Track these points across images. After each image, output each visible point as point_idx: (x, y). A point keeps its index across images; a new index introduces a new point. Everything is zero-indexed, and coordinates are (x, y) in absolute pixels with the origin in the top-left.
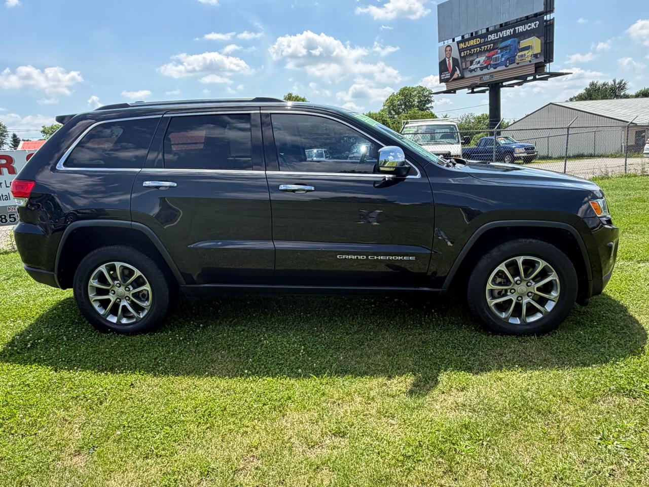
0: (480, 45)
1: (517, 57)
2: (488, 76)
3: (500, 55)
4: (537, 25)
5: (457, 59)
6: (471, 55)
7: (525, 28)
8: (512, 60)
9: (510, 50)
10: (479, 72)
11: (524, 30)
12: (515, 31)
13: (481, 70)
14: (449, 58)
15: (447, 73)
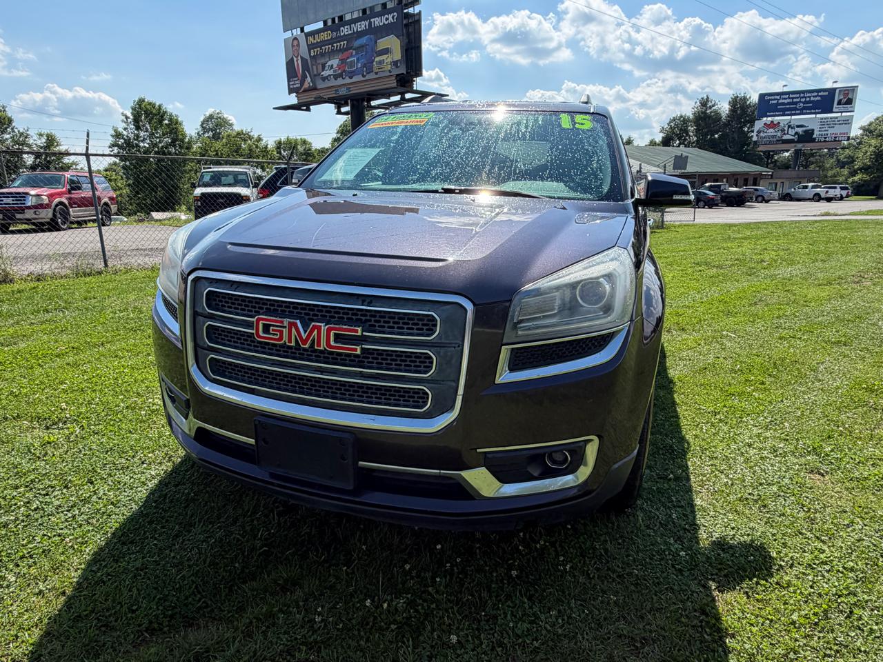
0: (331, 42)
1: (374, 63)
2: (344, 89)
3: (355, 59)
4: (395, 17)
5: (307, 60)
6: (322, 55)
7: (381, 21)
8: (368, 67)
9: (366, 52)
10: (333, 83)
11: (381, 24)
12: (370, 23)
13: (336, 79)
14: (297, 57)
15: (296, 79)
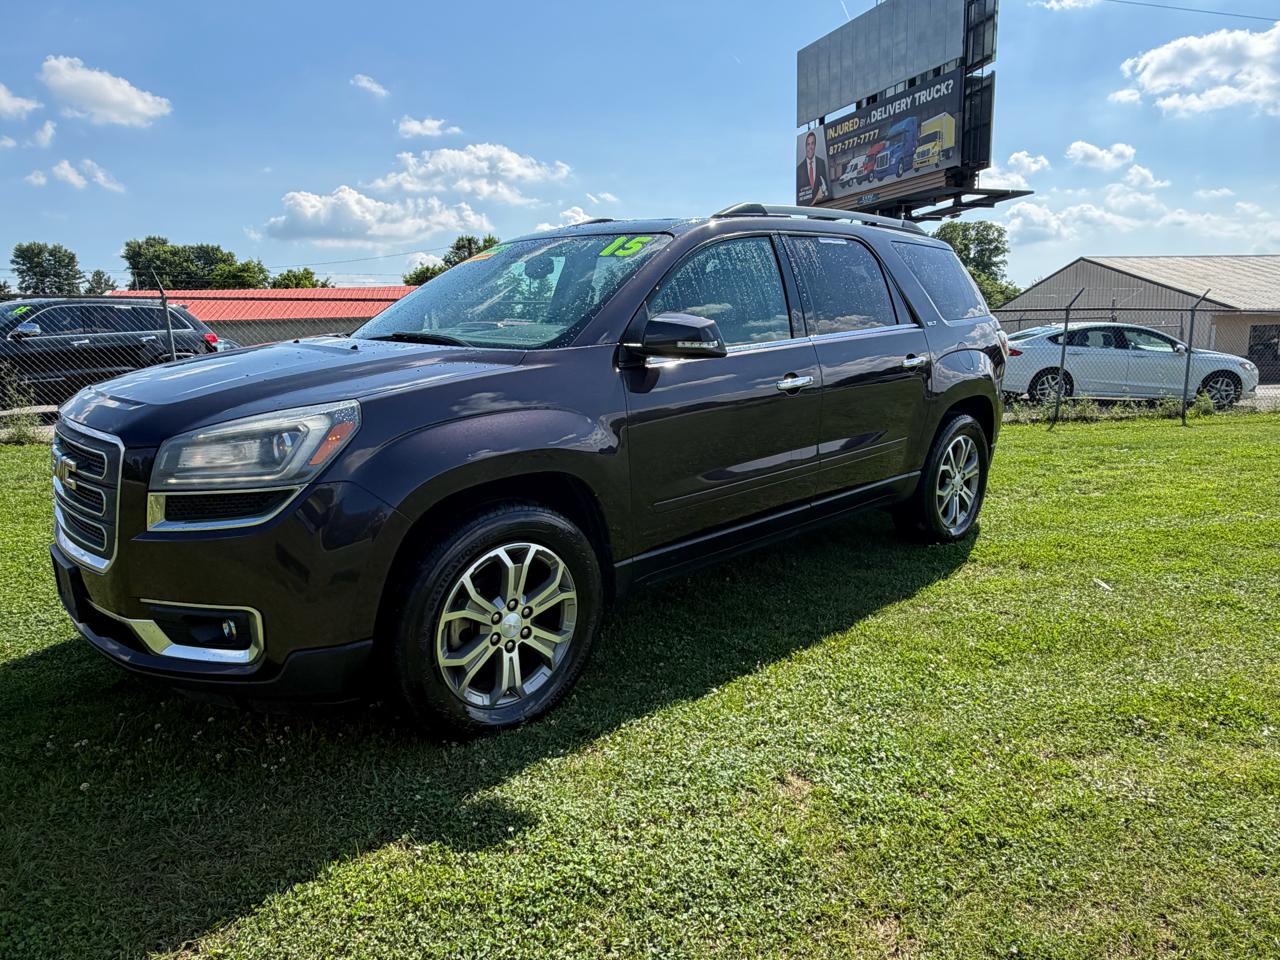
0: (856, 133)
1: (915, 156)
2: (871, 196)
3: (889, 152)
4: (950, 87)
5: (823, 161)
6: (844, 152)
7: (930, 95)
8: (907, 163)
9: (906, 140)
10: (856, 188)
11: (929, 99)
12: (914, 99)
13: (860, 184)
14: (811, 159)
15: (808, 188)
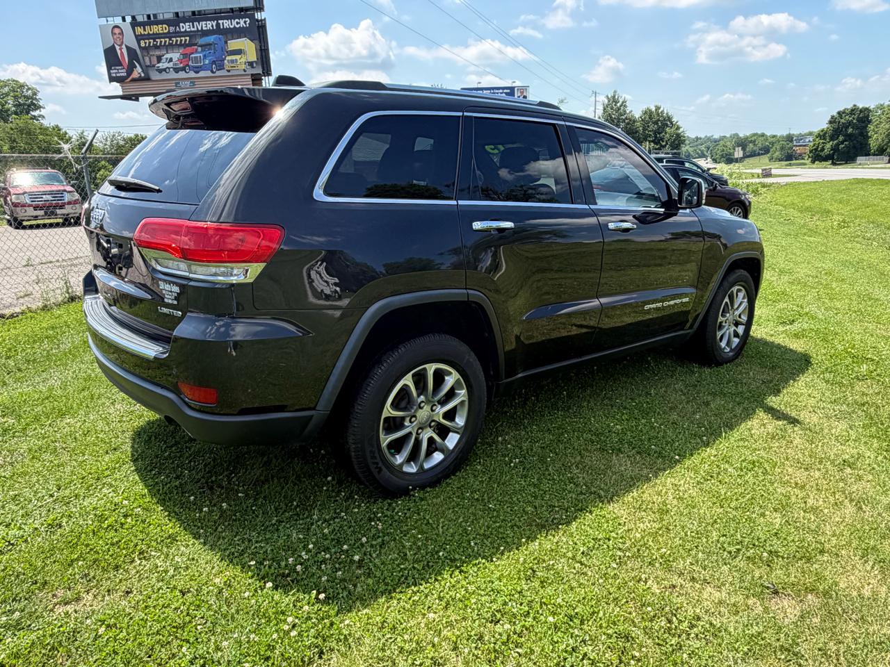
0: (169, 35)
1: (226, 61)
2: (187, 83)
3: (201, 55)
4: (247, 23)
5: (135, 50)
6: (156, 47)
7: (232, 24)
8: (220, 65)
9: (215, 50)
10: (173, 75)
11: (231, 27)
12: (218, 25)
13: (177, 72)
14: (120, 45)
15: (120, 68)
